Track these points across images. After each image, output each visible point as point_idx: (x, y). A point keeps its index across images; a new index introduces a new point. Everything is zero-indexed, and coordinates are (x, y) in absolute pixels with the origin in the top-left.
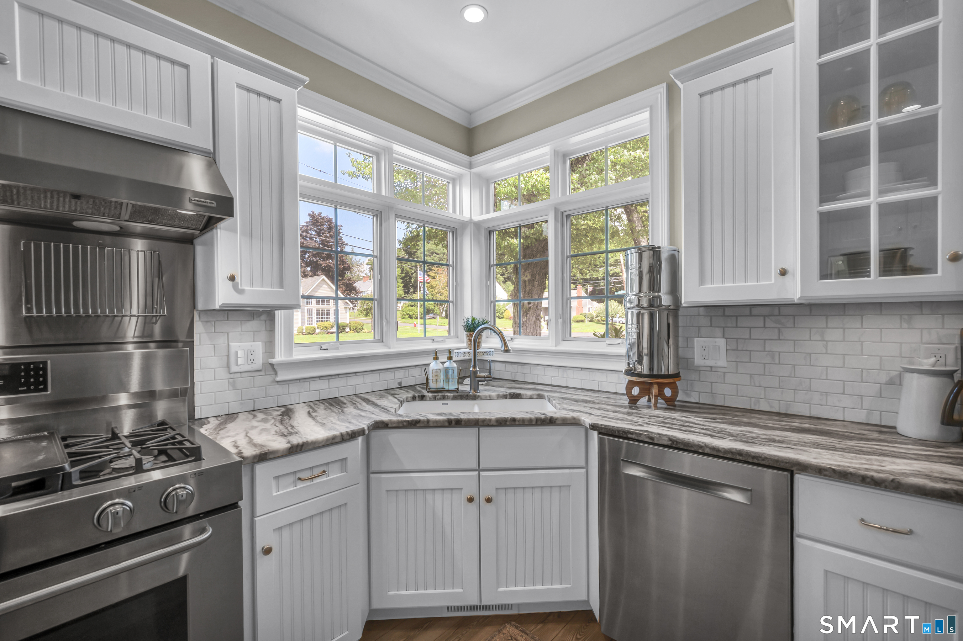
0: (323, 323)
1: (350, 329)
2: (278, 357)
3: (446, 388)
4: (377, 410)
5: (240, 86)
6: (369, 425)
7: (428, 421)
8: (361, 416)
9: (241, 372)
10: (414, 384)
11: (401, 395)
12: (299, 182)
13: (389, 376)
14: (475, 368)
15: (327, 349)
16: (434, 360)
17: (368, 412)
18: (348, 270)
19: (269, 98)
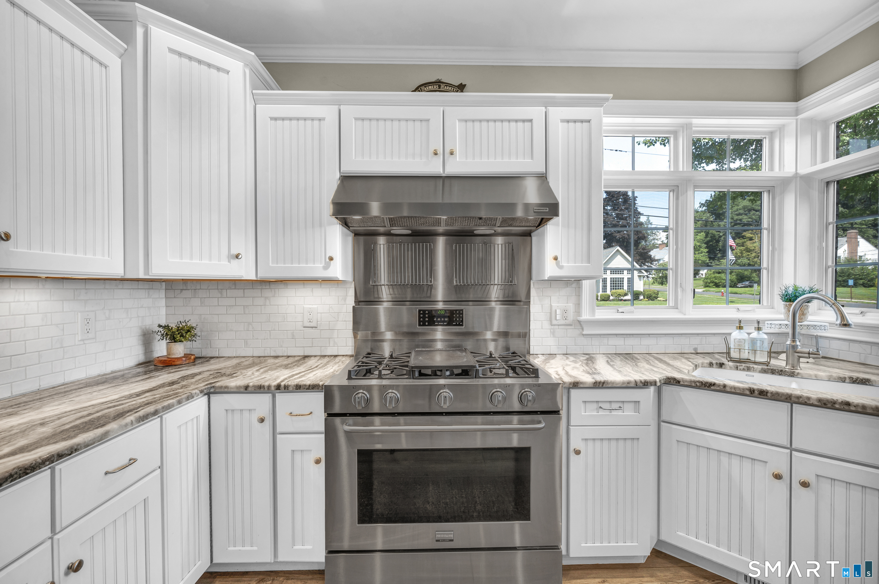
0: (617, 290)
1: (644, 297)
2: (584, 316)
3: (753, 359)
4: (670, 369)
5: (563, 121)
6: (661, 379)
7: (725, 386)
8: (653, 370)
9: (558, 325)
10: (713, 352)
11: (696, 360)
12: (603, 177)
13: (685, 341)
14: (794, 341)
15: (623, 312)
16: (737, 329)
17: (660, 369)
18: (643, 240)
19: (582, 121)
